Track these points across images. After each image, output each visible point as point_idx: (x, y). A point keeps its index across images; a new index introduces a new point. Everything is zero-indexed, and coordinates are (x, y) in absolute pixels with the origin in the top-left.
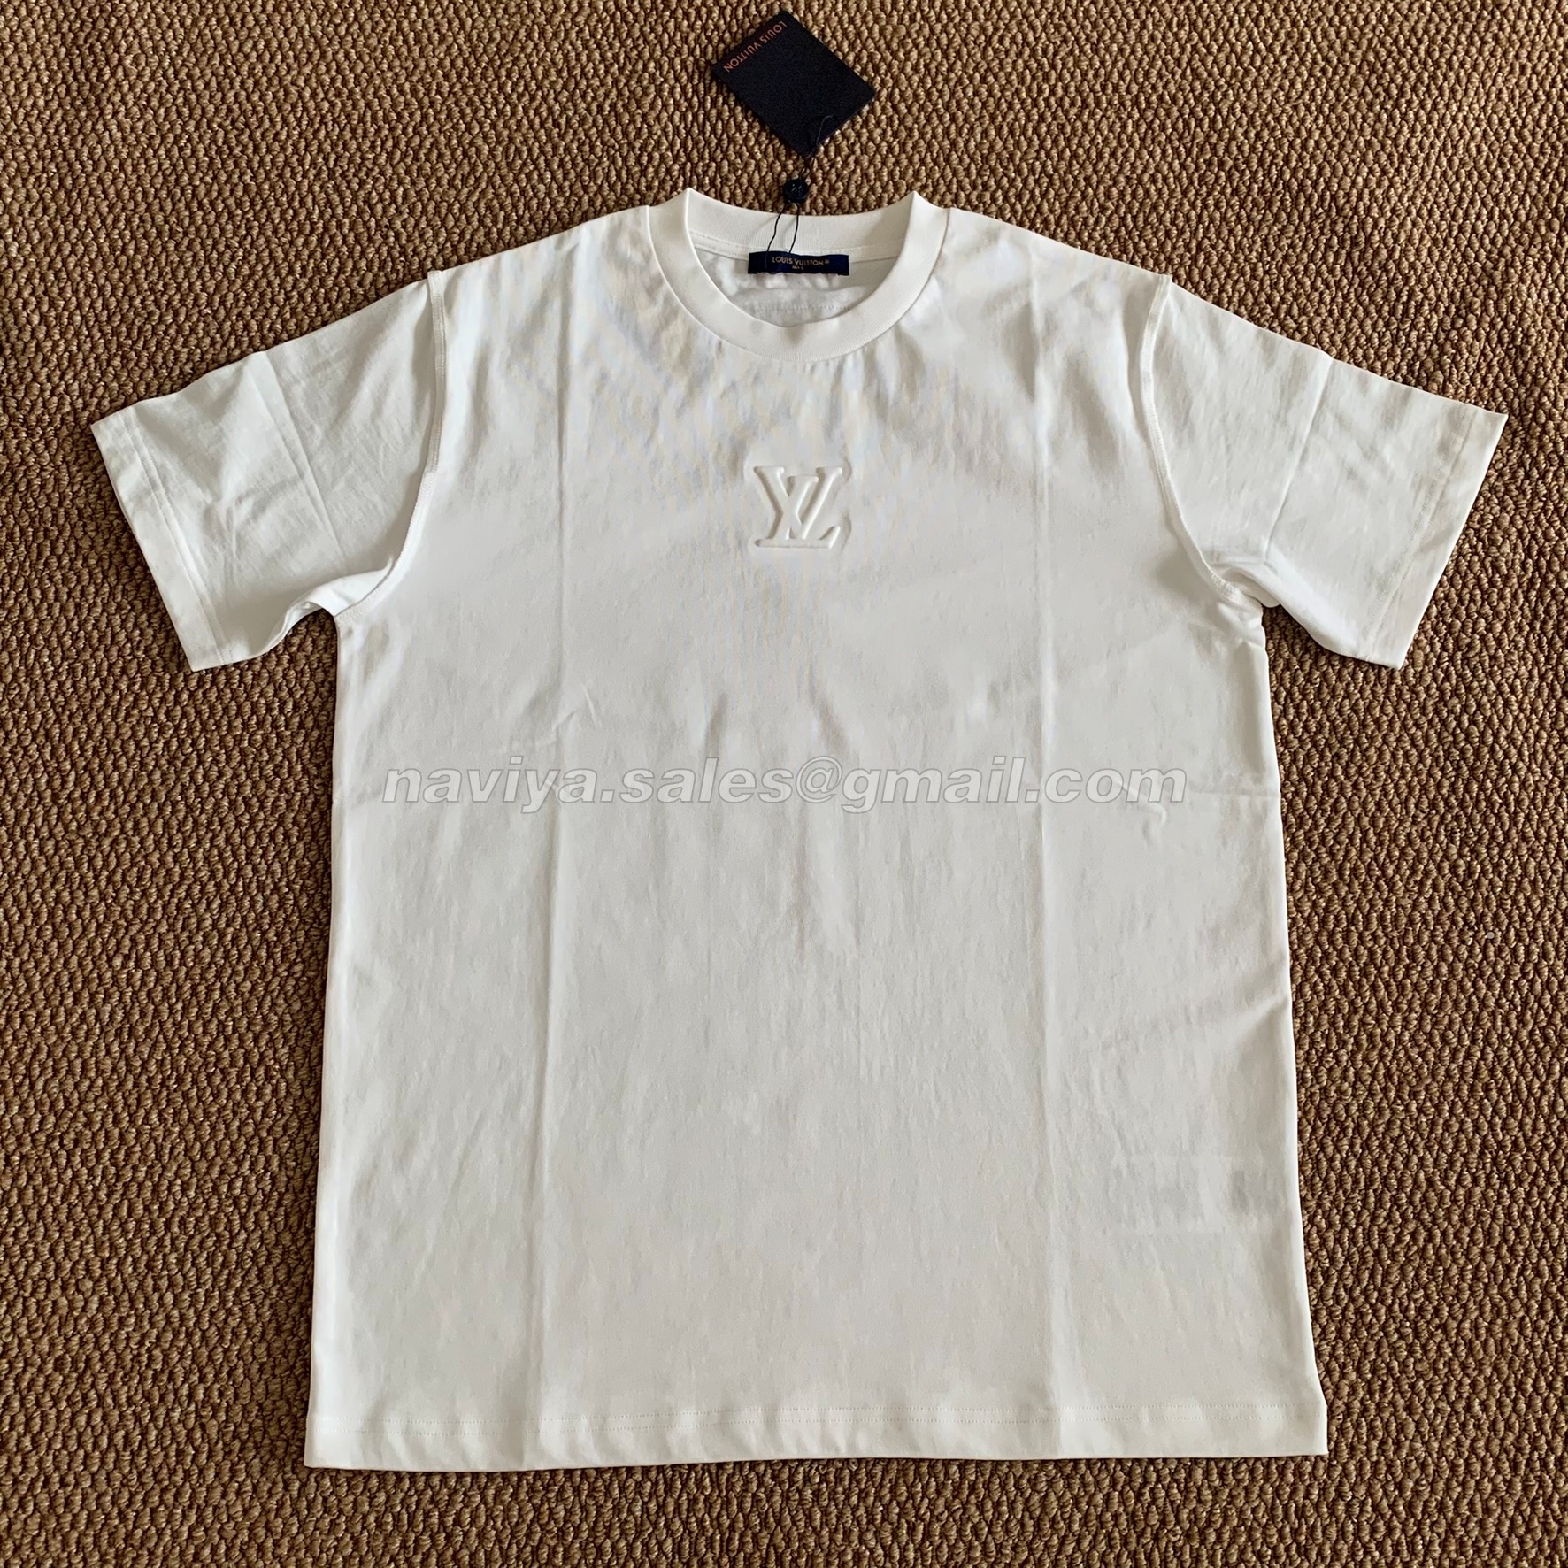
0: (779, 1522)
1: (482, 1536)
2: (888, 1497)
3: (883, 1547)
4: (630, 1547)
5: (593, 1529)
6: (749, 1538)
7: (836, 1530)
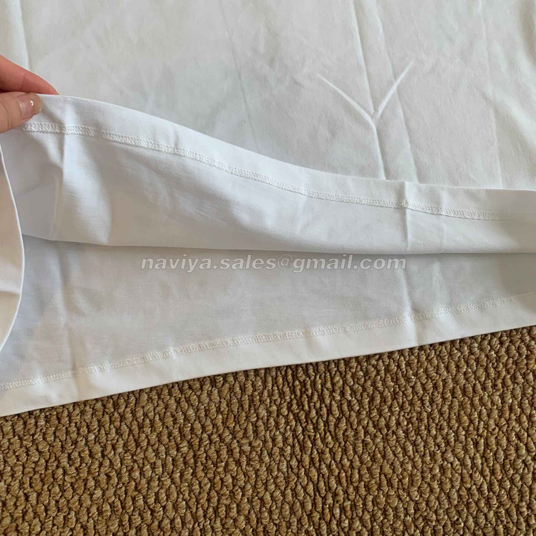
0: (384, 457)
1: (176, 507)
2: (457, 425)
3: (459, 460)
4: (283, 494)
5: (255, 487)
6: (366, 471)
7: (424, 455)
